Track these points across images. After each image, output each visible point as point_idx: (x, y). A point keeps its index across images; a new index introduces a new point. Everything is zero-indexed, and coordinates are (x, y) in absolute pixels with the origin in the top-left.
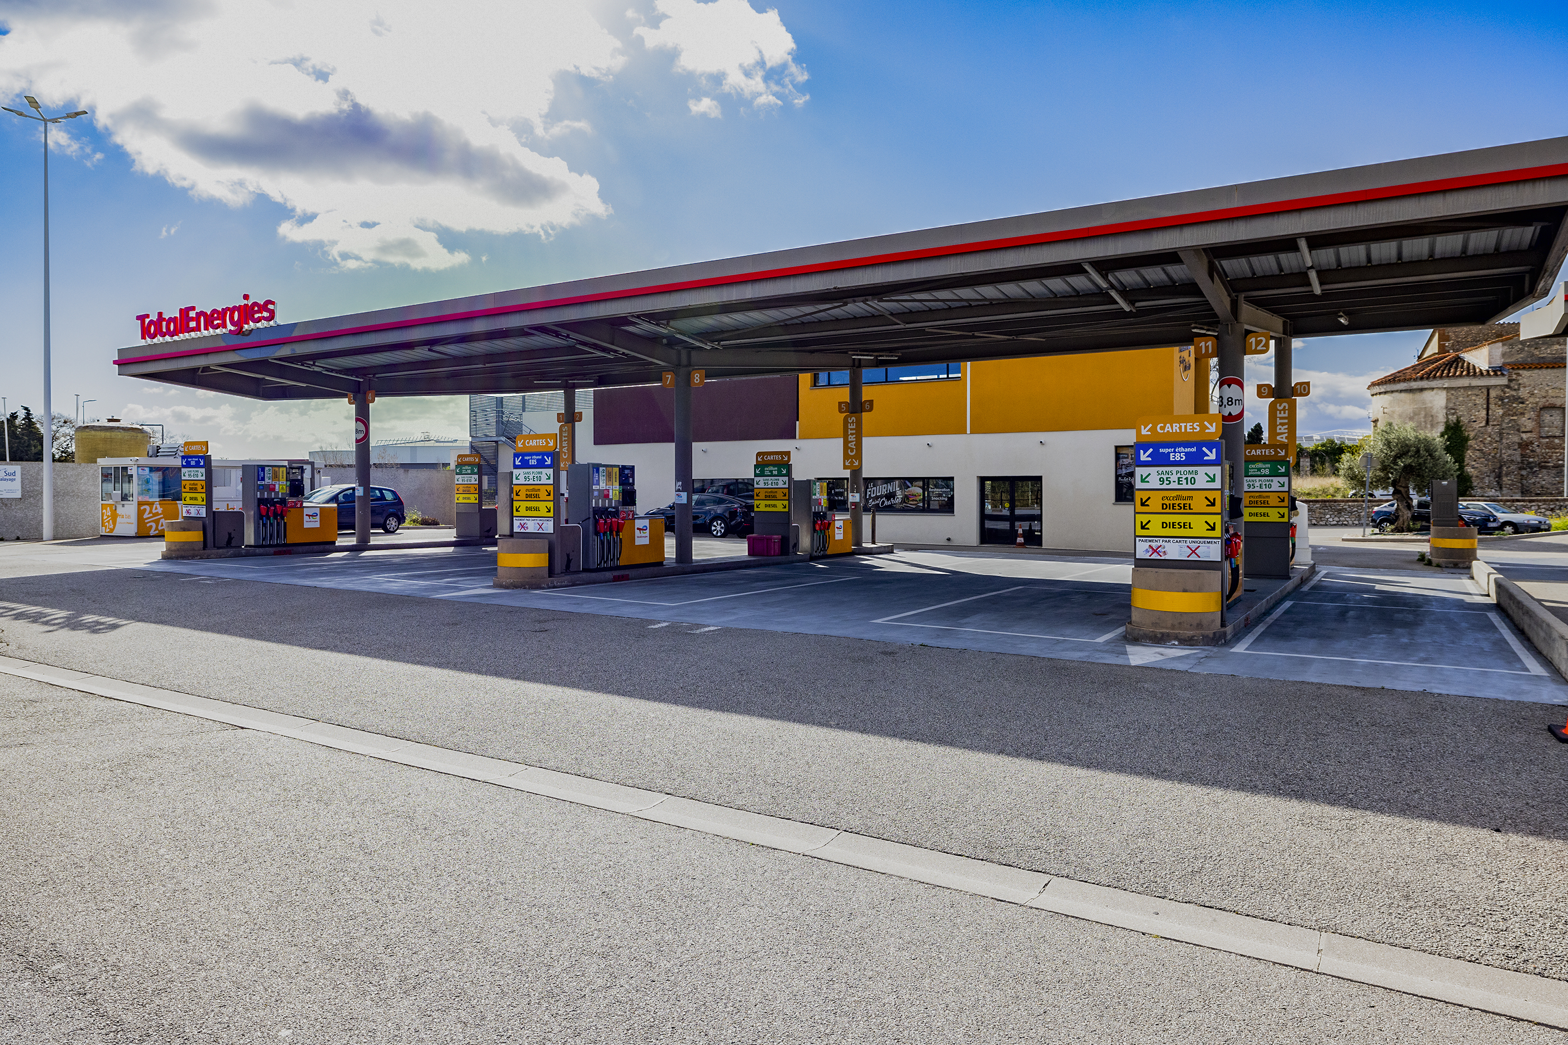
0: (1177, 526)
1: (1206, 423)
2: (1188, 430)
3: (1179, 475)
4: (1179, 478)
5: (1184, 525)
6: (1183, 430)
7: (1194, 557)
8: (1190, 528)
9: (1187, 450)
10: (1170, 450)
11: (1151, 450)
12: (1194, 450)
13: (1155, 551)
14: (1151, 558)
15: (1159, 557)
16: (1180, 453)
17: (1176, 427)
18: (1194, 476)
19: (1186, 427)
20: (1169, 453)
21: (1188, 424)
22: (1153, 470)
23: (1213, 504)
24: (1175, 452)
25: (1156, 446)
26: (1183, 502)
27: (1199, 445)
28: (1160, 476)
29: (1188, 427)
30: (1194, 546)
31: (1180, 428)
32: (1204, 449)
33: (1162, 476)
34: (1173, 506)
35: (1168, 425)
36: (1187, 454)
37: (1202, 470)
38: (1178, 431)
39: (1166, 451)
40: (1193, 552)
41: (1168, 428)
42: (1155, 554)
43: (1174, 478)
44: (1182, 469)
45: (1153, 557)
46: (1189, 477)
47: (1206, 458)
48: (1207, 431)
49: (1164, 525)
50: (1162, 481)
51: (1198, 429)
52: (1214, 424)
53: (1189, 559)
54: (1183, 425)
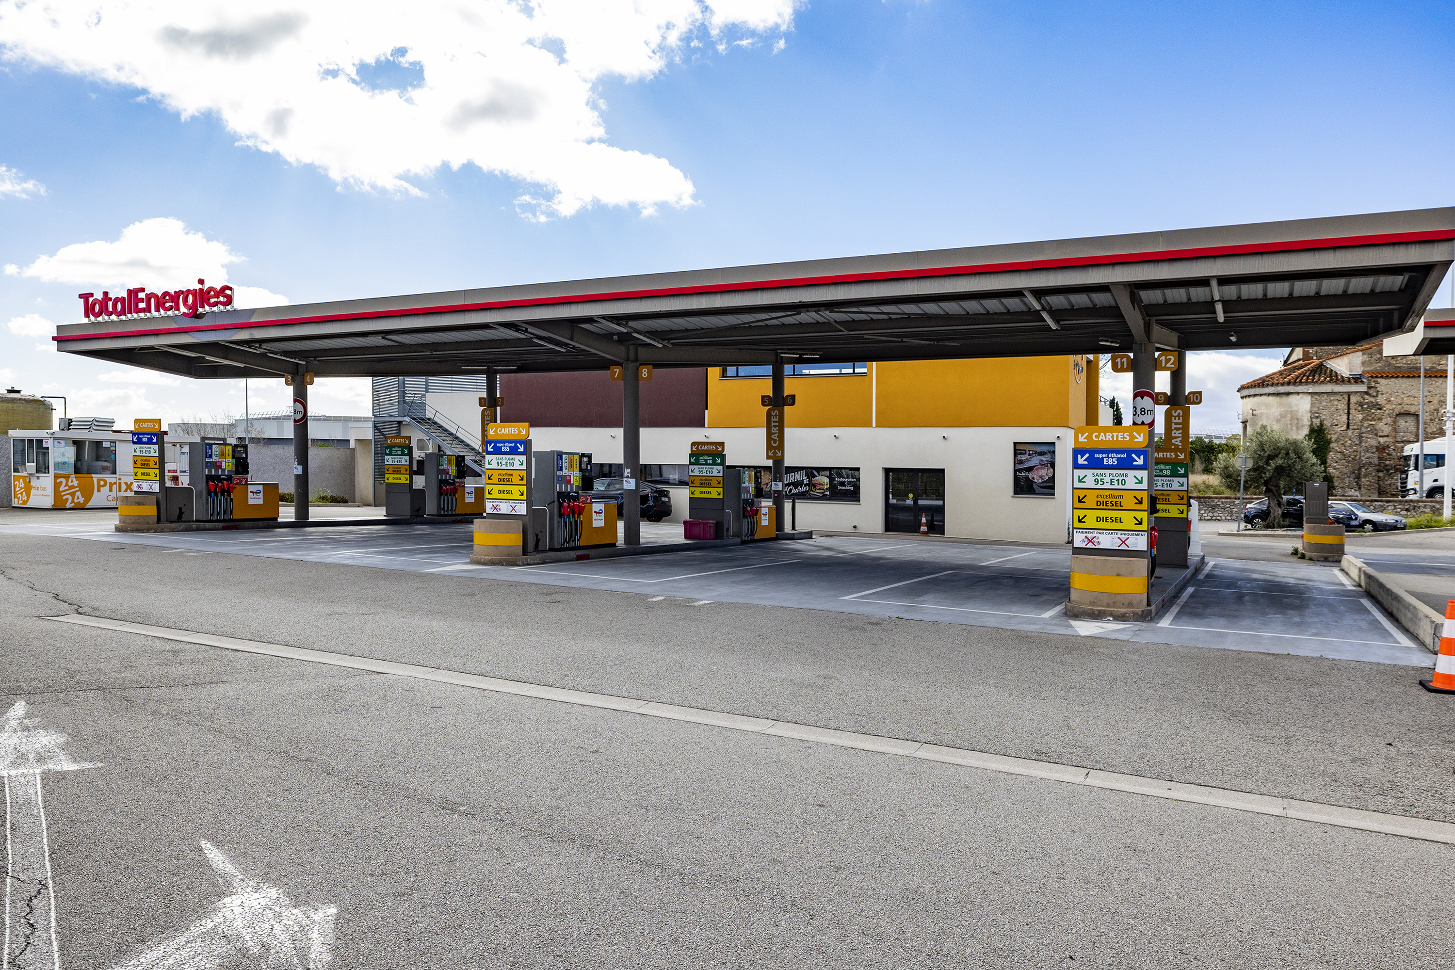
0: (1110, 520)
1: (1135, 433)
2: (1120, 439)
6: (1115, 439)
7: (1123, 547)
9: (1119, 456)
10: (1104, 455)
11: (1087, 455)
12: (1125, 456)
13: (1090, 541)
14: (1087, 547)
15: (1094, 547)
19: (1117, 436)
20: (1103, 458)
22: (1089, 472)
24: (1108, 457)
25: (1092, 452)
27: (1129, 452)
29: (1120, 437)
30: (1124, 537)
32: (1133, 455)
35: (1102, 434)
36: (1118, 459)
37: (1131, 473)
39: (1100, 456)
40: (1123, 542)
42: (1091, 544)
43: (1107, 479)
45: (1088, 546)
46: (1121, 479)
48: (1135, 440)
49: (1099, 519)
50: (1097, 481)
52: (1142, 435)
53: (1120, 548)
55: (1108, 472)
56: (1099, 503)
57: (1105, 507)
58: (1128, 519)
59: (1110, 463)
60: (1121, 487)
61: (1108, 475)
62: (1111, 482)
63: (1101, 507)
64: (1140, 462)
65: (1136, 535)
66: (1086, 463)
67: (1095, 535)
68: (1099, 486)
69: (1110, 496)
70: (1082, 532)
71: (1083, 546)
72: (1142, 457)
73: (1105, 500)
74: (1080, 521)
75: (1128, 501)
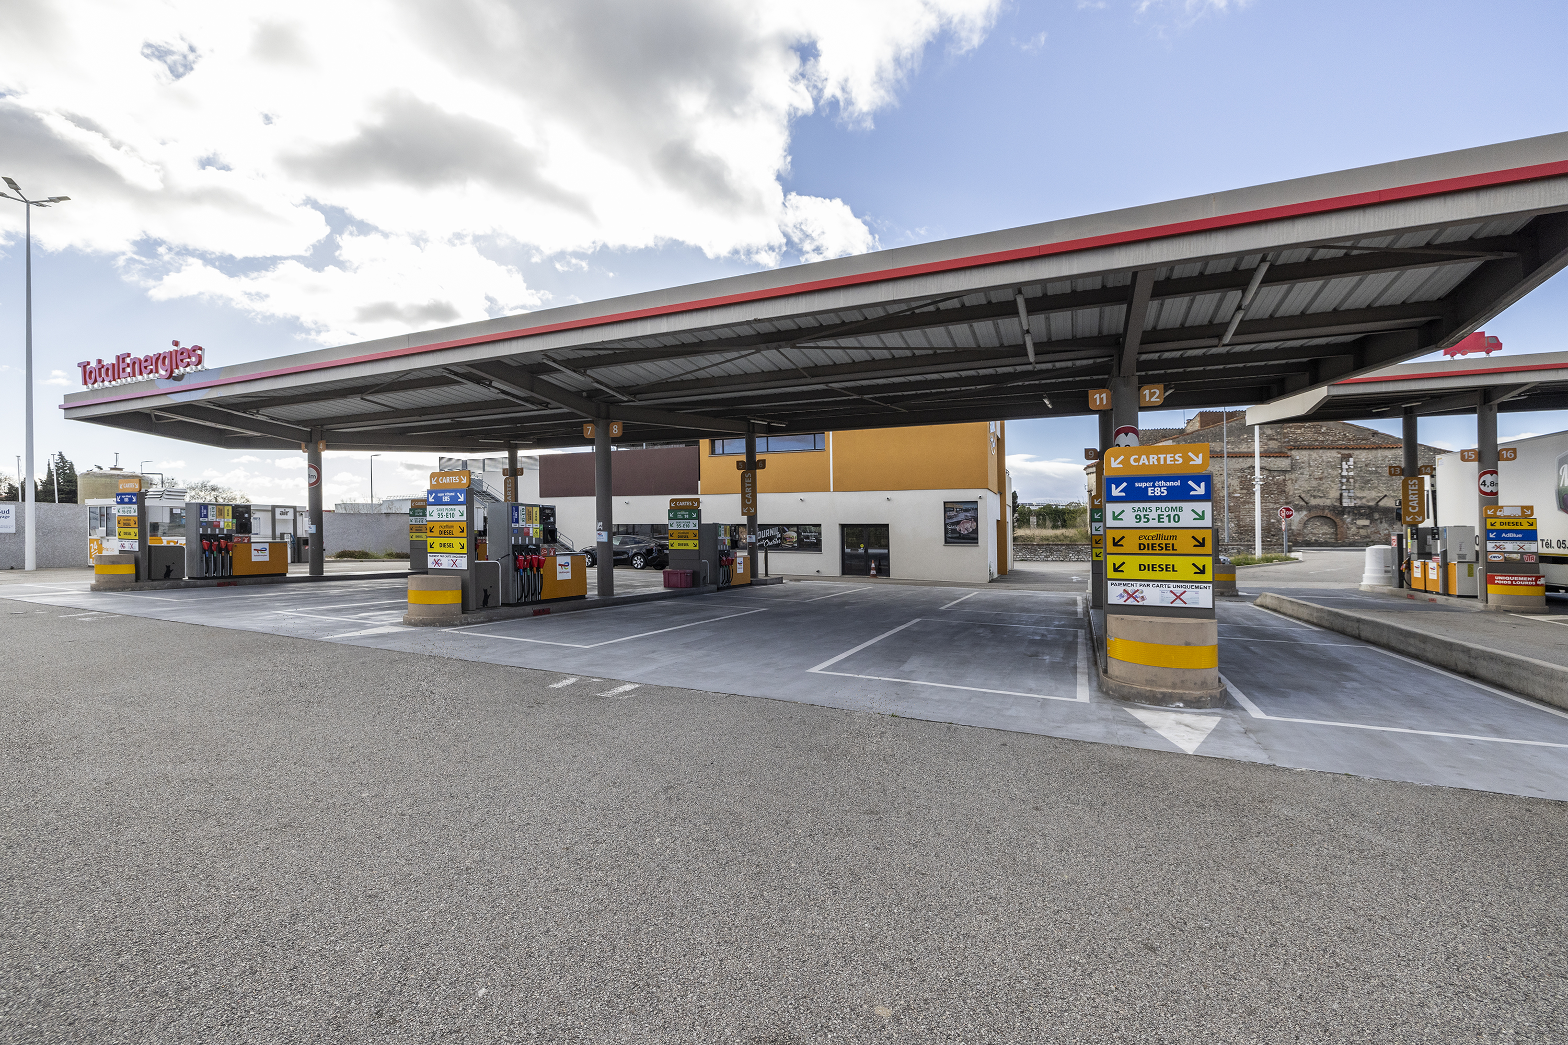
0: (1158, 569)
1: (1190, 454)
2: (1168, 462)
3: (1159, 512)
4: (1159, 515)
5: (1167, 568)
7: (1178, 604)
8: (1173, 570)
9: (1169, 484)
10: (1148, 484)
11: (1125, 484)
12: (1178, 483)
13: (1130, 596)
14: (1126, 603)
15: (1136, 603)
16: (1160, 487)
17: (1153, 459)
18: (1178, 513)
19: (1165, 459)
20: (1147, 488)
21: (1169, 456)
22: (1128, 507)
23: (1202, 544)
24: (1154, 486)
25: (1131, 480)
26: (1164, 542)
27: (1184, 479)
28: (1136, 513)
29: (1169, 459)
30: (1178, 591)
31: (1159, 459)
32: (1190, 483)
33: (1139, 512)
34: (1153, 547)
35: (1144, 457)
36: (1168, 488)
37: (1187, 506)
38: (1156, 463)
39: (1143, 485)
40: (1178, 597)
41: (1144, 460)
43: (1153, 515)
44: (1163, 505)
46: (1172, 514)
47: (1192, 493)
48: (1191, 463)
49: (1142, 567)
50: (1138, 518)
51: (1181, 461)
52: (1201, 455)
53: (1173, 605)
54: (1162, 456)
55: (1154, 505)
56: (1142, 546)
57: (1151, 551)
58: (1184, 566)
59: (1158, 492)
60: (1173, 524)
61: (1154, 509)
62: (1159, 519)
63: (1146, 551)
64: (1200, 490)
65: (1197, 587)
66: (1123, 494)
67: (1138, 587)
68: (1142, 524)
69: (1158, 537)
70: (1120, 585)
71: (1121, 602)
72: (1203, 484)
73: (1151, 542)
74: (1116, 570)
75: (1184, 543)
